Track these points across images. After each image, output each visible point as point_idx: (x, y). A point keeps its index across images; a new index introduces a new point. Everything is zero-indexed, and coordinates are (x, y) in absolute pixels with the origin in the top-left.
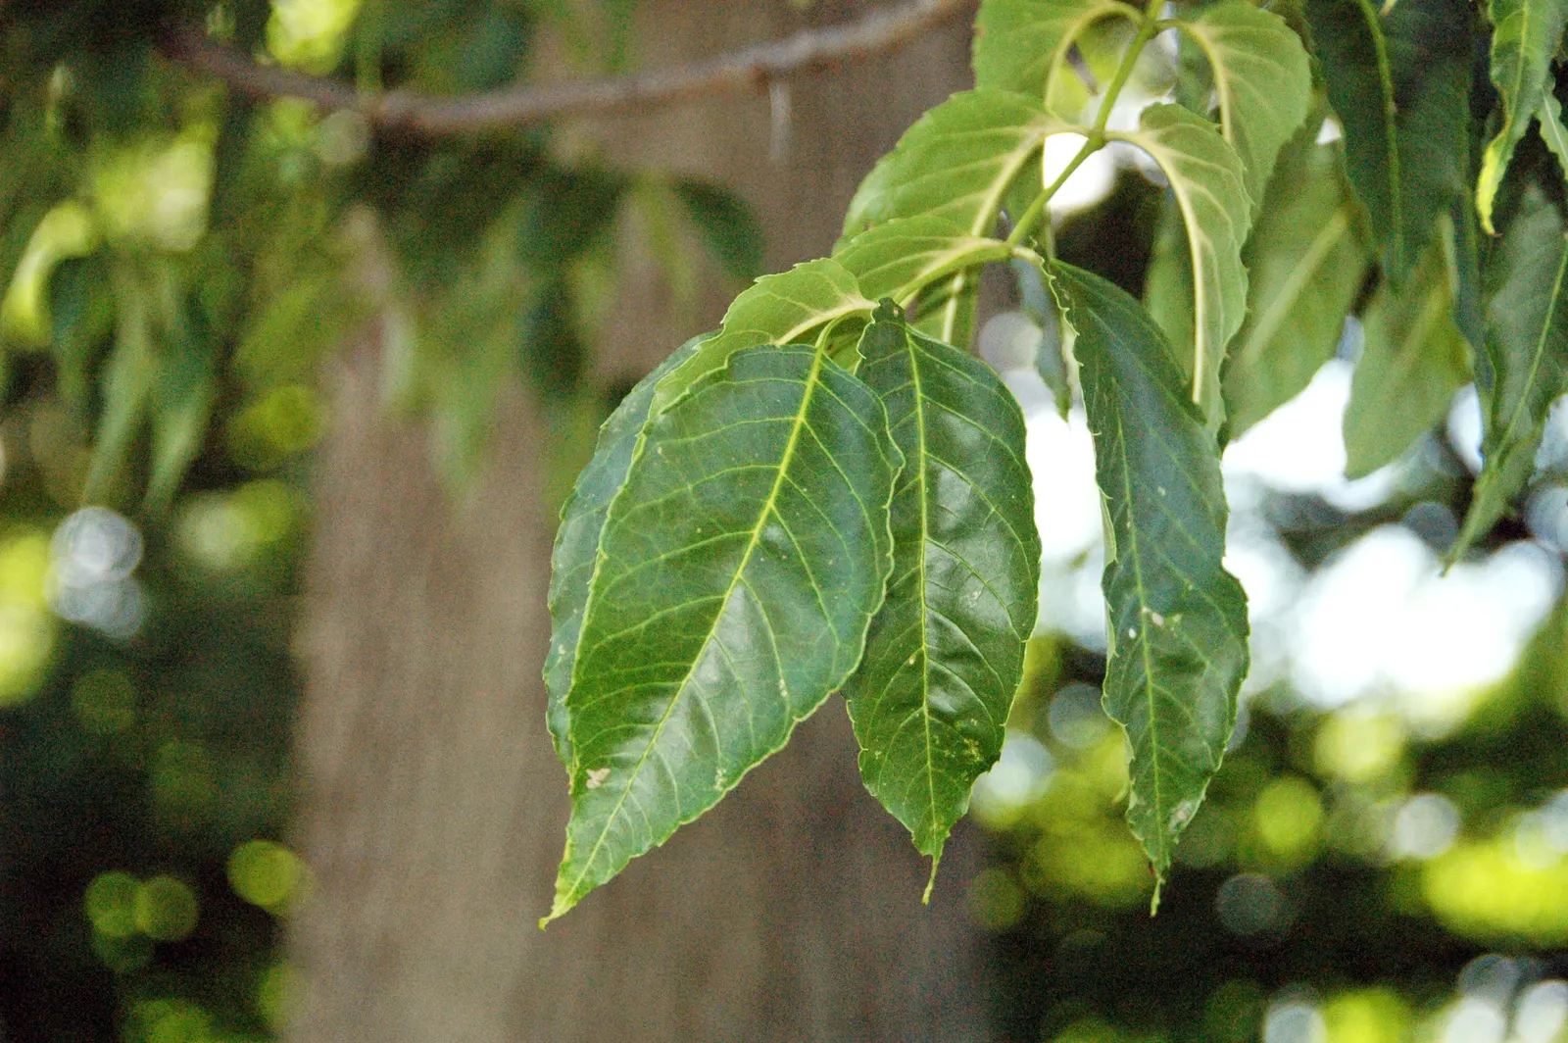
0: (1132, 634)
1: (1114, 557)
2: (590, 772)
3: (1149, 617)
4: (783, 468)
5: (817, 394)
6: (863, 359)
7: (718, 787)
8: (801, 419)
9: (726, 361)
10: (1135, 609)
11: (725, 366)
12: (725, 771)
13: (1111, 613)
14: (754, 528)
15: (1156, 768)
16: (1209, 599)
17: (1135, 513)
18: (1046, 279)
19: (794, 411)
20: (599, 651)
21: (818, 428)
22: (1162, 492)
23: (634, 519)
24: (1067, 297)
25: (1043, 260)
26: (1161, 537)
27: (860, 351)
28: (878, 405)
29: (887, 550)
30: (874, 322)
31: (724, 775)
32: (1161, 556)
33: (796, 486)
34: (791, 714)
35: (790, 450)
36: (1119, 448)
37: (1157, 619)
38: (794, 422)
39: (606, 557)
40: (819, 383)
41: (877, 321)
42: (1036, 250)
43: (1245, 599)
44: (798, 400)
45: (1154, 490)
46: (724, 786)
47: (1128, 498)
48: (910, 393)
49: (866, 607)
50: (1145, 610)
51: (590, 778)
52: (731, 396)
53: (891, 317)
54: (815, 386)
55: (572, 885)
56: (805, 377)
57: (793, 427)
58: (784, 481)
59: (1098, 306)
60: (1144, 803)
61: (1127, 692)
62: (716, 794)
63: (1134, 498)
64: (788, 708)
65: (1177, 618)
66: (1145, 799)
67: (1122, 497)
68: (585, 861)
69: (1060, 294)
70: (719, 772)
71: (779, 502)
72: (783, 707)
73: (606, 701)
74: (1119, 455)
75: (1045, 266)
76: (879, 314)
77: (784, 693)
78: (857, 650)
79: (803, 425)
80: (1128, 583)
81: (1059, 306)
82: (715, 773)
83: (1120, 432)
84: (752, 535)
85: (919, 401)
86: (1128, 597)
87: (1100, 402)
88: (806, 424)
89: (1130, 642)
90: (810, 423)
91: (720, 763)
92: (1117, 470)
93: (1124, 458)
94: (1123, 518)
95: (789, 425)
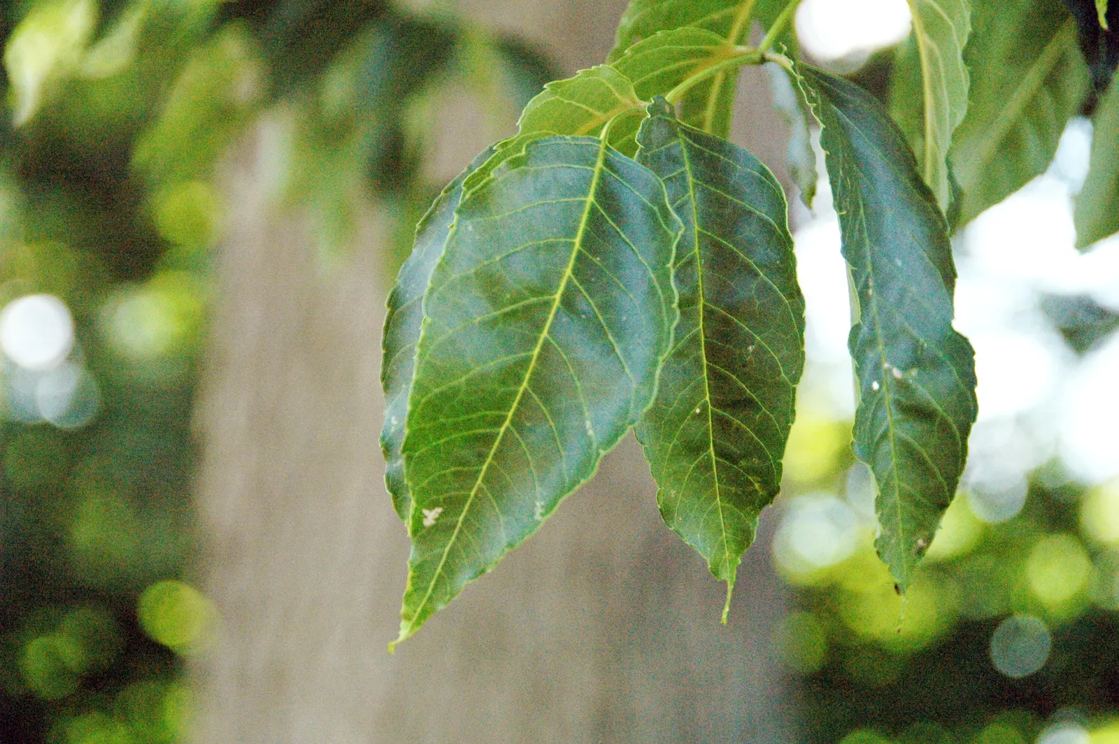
0: (876, 386)
1: (858, 320)
2: (426, 512)
3: (889, 371)
4: (577, 240)
5: (602, 177)
6: (642, 148)
7: (538, 517)
8: (590, 199)
9: (524, 149)
10: (877, 366)
11: (523, 153)
12: (542, 503)
13: (857, 368)
14: (556, 293)
15: (899, 502)
16: (941, 354)
17: (876, 281)
18: (795, 78)
19: (585, 194)
20: (429, 402)
21: (608, 208)
22: (899, 263)
23: (452, 287)
24: (814, 95)
25: (792, 63)
26: (900, 302)
27: (638, 141)
28: (657, 183)
29: (672, 302)
30: (649, 116)
31: (542, 507)
32: (899, 319)
33: (590, 257)
34: (598, 448)
35: (582, 226)
36: (861, 224)
37: (897, 373)
38: (585, 202)
39: (429, 320)
40: (605, 168)
41: (652, 116)
42: (786, 54)
43: (973, 353)
44: (588, 184)
45: (891, 261)
46: (542, 515)
47: (869, 269)
48: (683, 177)
49: (658, 353)
50: (886, 365)
51: (426, 517)
52: (529, 178)
53: (663, 113)
54: (602, 172)
55: (415, 612)
56: (593, 164)
57: (584, 207)
58: (579, 252)
59: (840, 103)
60: (889, 533)
61: (872, 438)
62: (538, 523)
63: (874, 269)
64: (595, 445)
65: (914, 372)
66: (890, 530)
67: (865, 267)
68: (425, 589)
69: (808, 92)
70: (538, 504)
71: (576, 272)
72: (590, 445)
73: (436, 448)
74: (861, 231)
75: (793, 68)
76: (653, 110)
77: (591, 432)
78: (651, 391)
79: (593, 205)
80: (872, 342)
81: (807, 102)
82: (534, 506)
83: (862, 211)
84: (554, 300)
85: (691, 185)
86: (871, 355)
87: (844, 187)
88: (595, 203)
89: (874, 393)
90: (600, 203)
91: (539, 496)
92: (860, 245)
93: (866, 234)
94: (866, 286)
95: (582, 204)
